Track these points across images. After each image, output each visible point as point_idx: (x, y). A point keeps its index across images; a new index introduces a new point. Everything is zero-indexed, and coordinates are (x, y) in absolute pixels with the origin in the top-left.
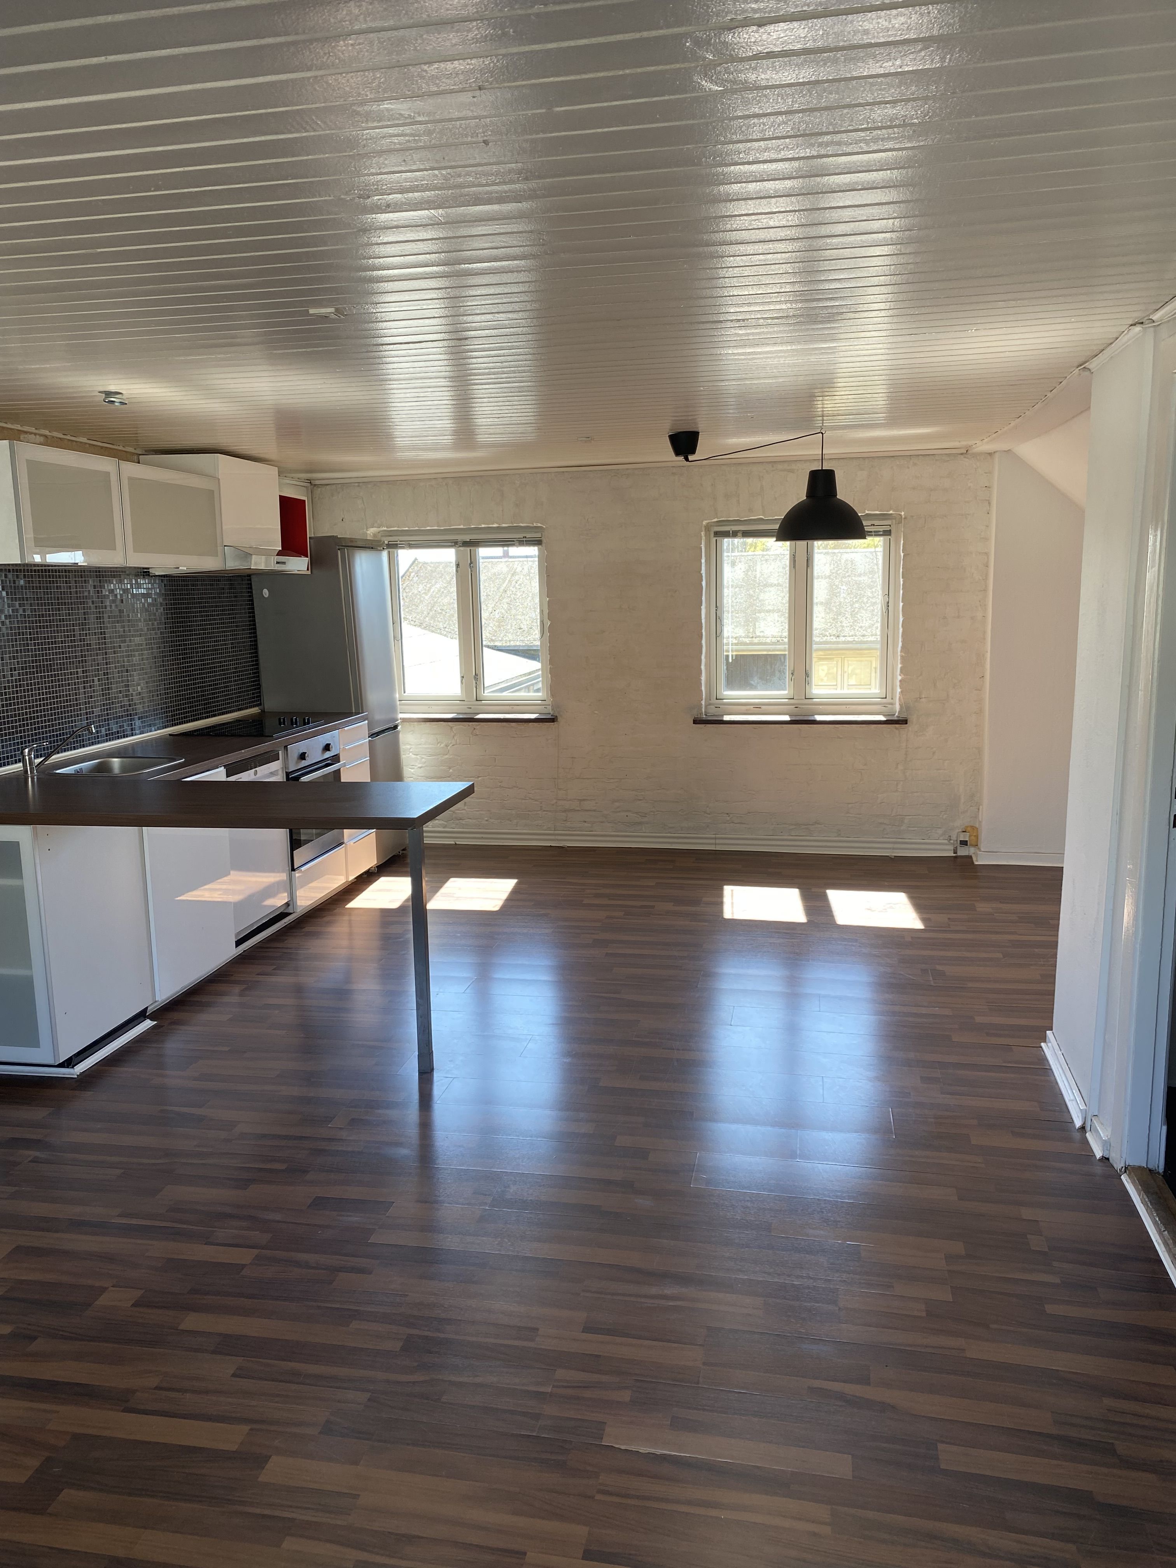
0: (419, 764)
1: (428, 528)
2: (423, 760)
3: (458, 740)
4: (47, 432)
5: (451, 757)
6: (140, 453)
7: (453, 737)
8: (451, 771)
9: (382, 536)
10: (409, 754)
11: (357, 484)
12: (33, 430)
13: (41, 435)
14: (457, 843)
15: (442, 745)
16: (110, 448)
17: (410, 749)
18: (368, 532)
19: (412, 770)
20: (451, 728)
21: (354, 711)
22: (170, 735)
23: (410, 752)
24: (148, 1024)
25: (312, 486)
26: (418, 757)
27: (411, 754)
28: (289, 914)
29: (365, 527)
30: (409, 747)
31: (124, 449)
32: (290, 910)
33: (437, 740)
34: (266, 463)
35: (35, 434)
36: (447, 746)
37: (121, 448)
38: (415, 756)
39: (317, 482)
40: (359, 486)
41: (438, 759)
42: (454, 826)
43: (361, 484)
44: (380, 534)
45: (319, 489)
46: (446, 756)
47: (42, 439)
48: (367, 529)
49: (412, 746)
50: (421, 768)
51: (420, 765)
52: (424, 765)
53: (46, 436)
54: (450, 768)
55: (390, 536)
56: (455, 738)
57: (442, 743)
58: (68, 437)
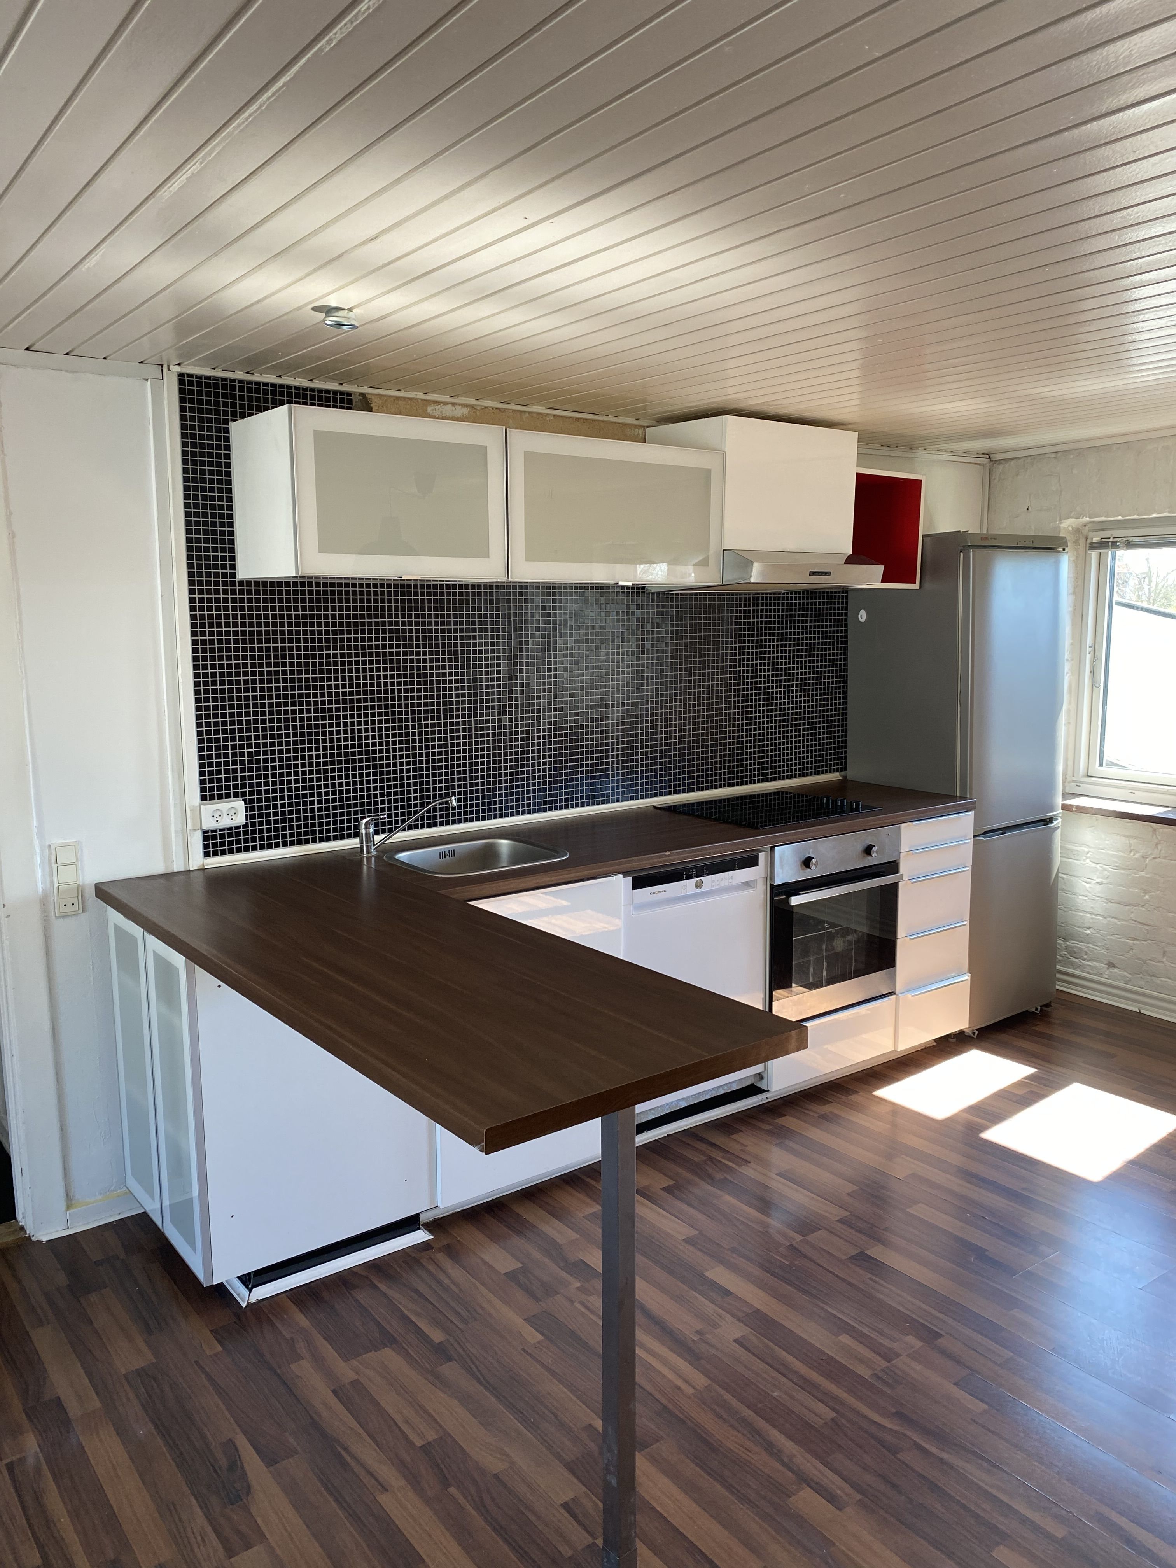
0: (1098, 877)
1: (1154, 515)
2: (1106, 873)
3: (1163, 852)
4: (472, 401)
5: (1148, 876)
6: (646, 424)
7: (1156, 845)
8: (1147, 897)
9: (1090, 531)
10: (1084, 860)
11: (1053, 455)
12: (446, 398)
13: (463, 405)
14: (1143, 1012)
15: (1136, 856)
16: (593, 420)
17: (1088, 853)
18: (1062, 525)
19: (1087, 886)
20: (1155, 830)
21: (958, 794)
22: (655, 807)
23: (1087, 858)
24: (420, 1236)
25: (992, 463)
26: (1098, 866)
27: (1088, 861)
28: (761, 1091)
29: (1058, 518)
30: (1086, 850)
31: (615, 420)
32: (763, 1085)
33: (1130, 846)
34: (844, 427)
35: (454, 404)
36: (1144, 857)
37: (611, 418)
38: (1094, 865)
39: (999, 457)
40: (1055, 458)
41: (1128, 875)
42: (1142, 983)
43: (1059, 455)
44: (1087, 528)
45: (1001, 467)
46: (1143, 874)
47: (465, 411)
48: (1060, 520)
49: (1090, 850)
50: (1100, 884)
51: (1099, 880)
52: (1105, 881)
53: (471, 406)
54: (1146, 892)
55: (1103, 530)
56: (1159, 847)
57: (1137, 852)
58: (513, 406)
